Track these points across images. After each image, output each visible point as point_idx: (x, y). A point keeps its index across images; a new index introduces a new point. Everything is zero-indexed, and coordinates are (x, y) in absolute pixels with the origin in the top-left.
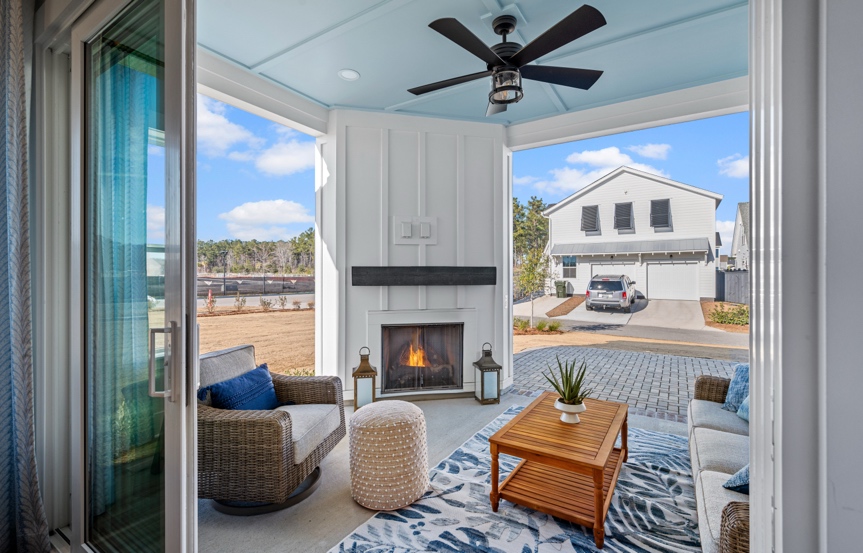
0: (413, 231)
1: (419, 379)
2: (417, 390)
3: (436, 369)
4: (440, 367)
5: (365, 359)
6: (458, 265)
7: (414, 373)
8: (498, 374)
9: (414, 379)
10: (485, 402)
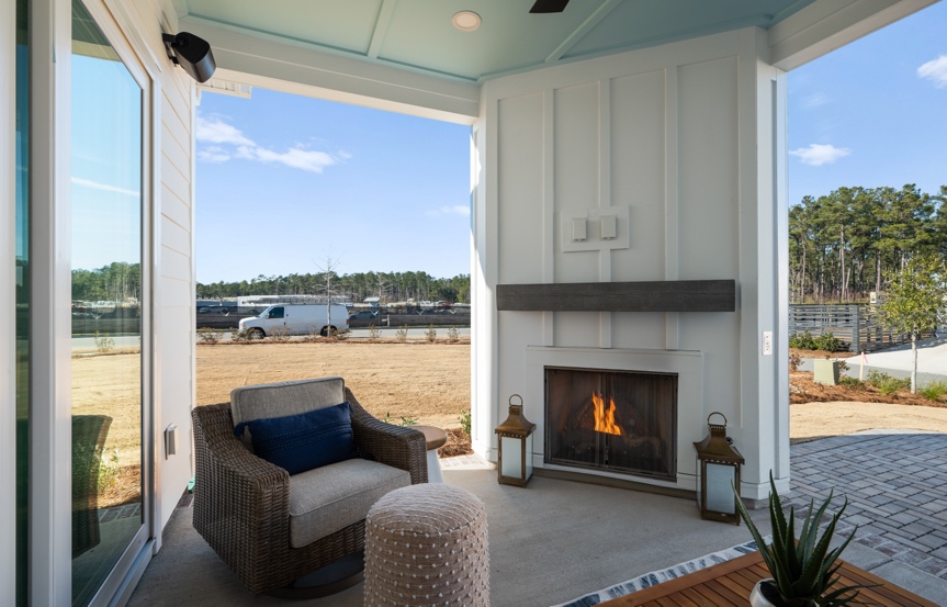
0: (589, 230)
1: (601, 452)
2: (599, 469)
3: (635, 442)
4: (640, 440)
5: (515, 411)
6: (668, 278)
7: (594, 441)
8: (738, 471)
9: (593, 450)
10: (710, 515)
